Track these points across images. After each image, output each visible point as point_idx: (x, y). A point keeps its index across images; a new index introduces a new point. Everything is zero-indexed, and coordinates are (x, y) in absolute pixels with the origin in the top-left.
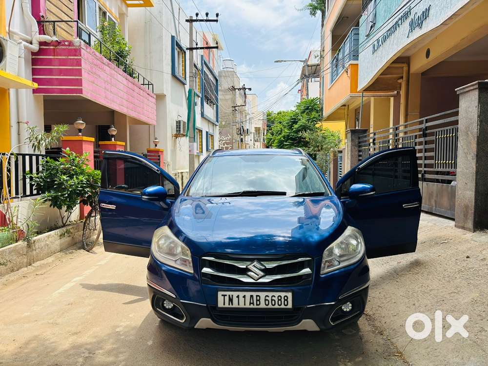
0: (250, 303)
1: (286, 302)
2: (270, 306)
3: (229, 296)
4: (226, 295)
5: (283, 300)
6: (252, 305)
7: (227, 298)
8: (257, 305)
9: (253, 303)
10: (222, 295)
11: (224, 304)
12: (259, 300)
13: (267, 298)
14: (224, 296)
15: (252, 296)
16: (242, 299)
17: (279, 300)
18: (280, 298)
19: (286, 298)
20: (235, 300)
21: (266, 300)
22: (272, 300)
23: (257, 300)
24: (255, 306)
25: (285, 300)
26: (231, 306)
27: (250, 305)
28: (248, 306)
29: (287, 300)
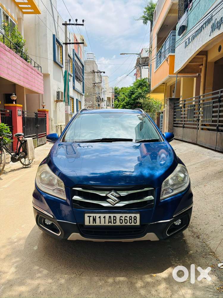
0: (109, 222)
1: (135, 221)
2: (124, 224)
3: (93, 216)
4: (91, 216)
5: (133, 219)
6: (110, 223)
7: (91, 219)
8: (114, 223)
9: (111, 222)
10: (88, 216)
11: (89, 223)
12: (115, 220)
13: (121, 218)
14: (89, 217)
15: (110, 217)
16: (102, 219)
17: (130, 219)
18: (131, 218)
19: (135, 218)
20: (98, 220)
21: (120, 219)
22: (125, 219)
23: (114, 220)
24: (113, 224)
25: (134, 219)
26: (94, 224)
27: (109, 223)
28: (107, 224)
29: (136, 219)
